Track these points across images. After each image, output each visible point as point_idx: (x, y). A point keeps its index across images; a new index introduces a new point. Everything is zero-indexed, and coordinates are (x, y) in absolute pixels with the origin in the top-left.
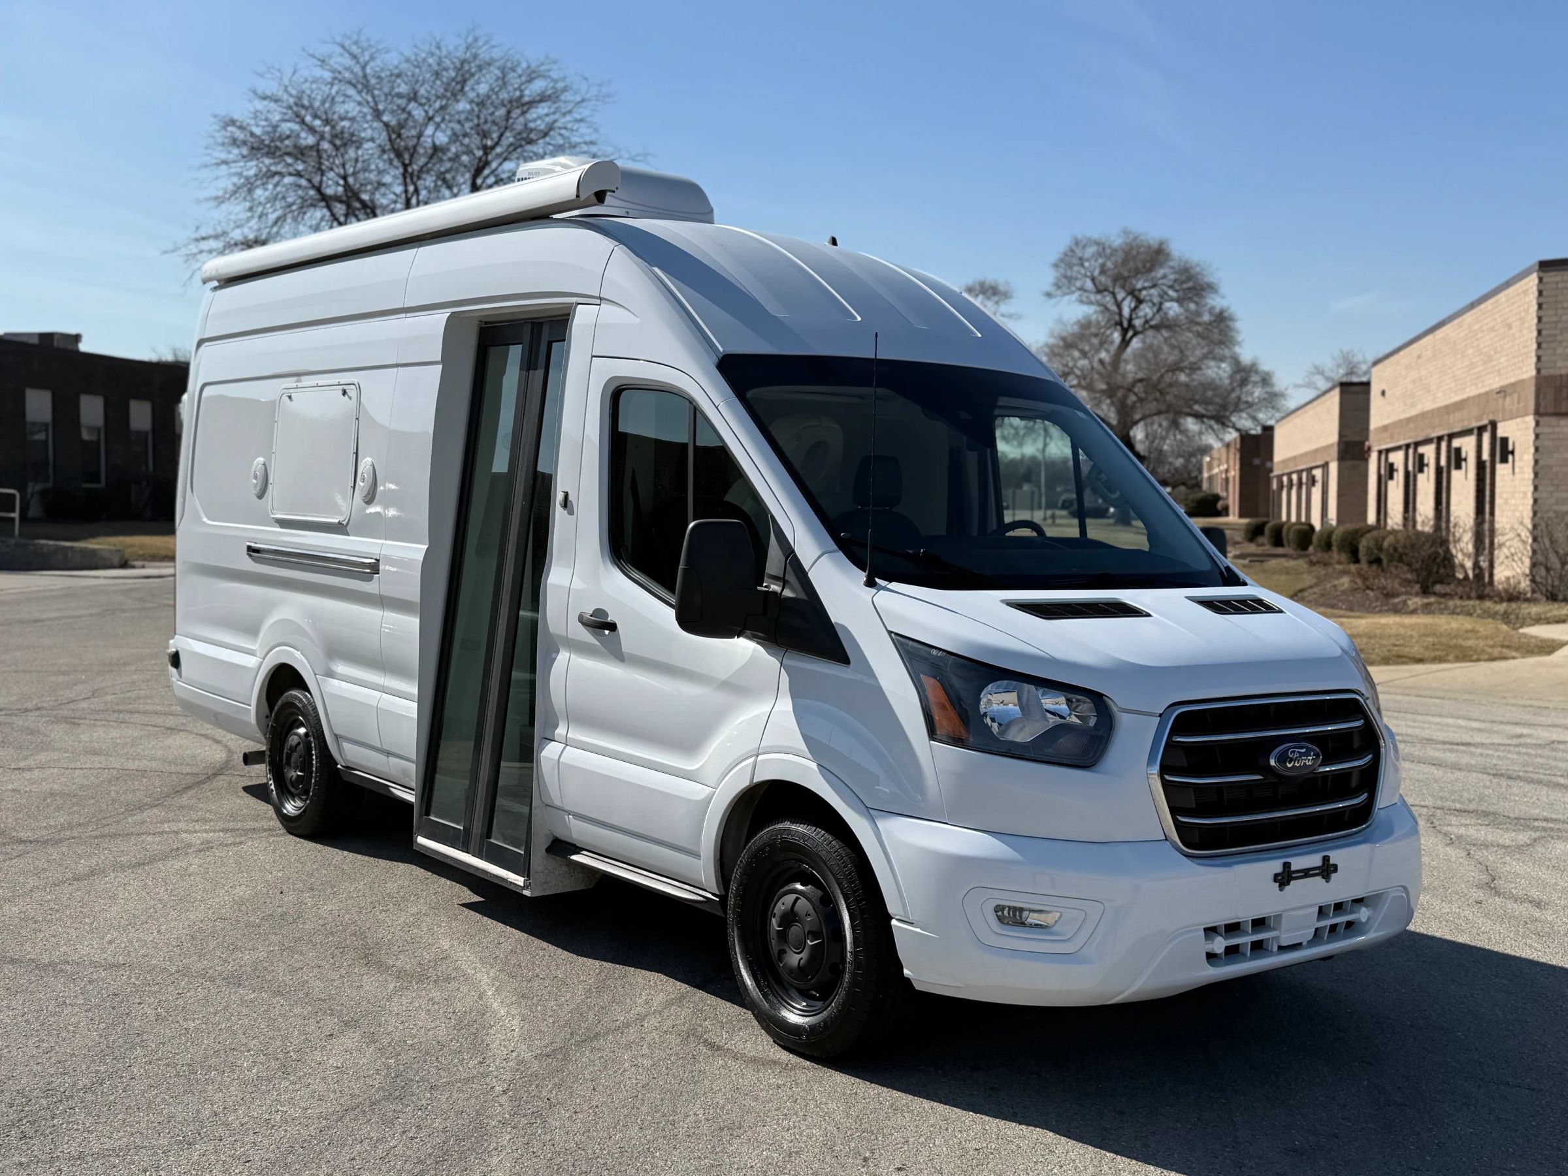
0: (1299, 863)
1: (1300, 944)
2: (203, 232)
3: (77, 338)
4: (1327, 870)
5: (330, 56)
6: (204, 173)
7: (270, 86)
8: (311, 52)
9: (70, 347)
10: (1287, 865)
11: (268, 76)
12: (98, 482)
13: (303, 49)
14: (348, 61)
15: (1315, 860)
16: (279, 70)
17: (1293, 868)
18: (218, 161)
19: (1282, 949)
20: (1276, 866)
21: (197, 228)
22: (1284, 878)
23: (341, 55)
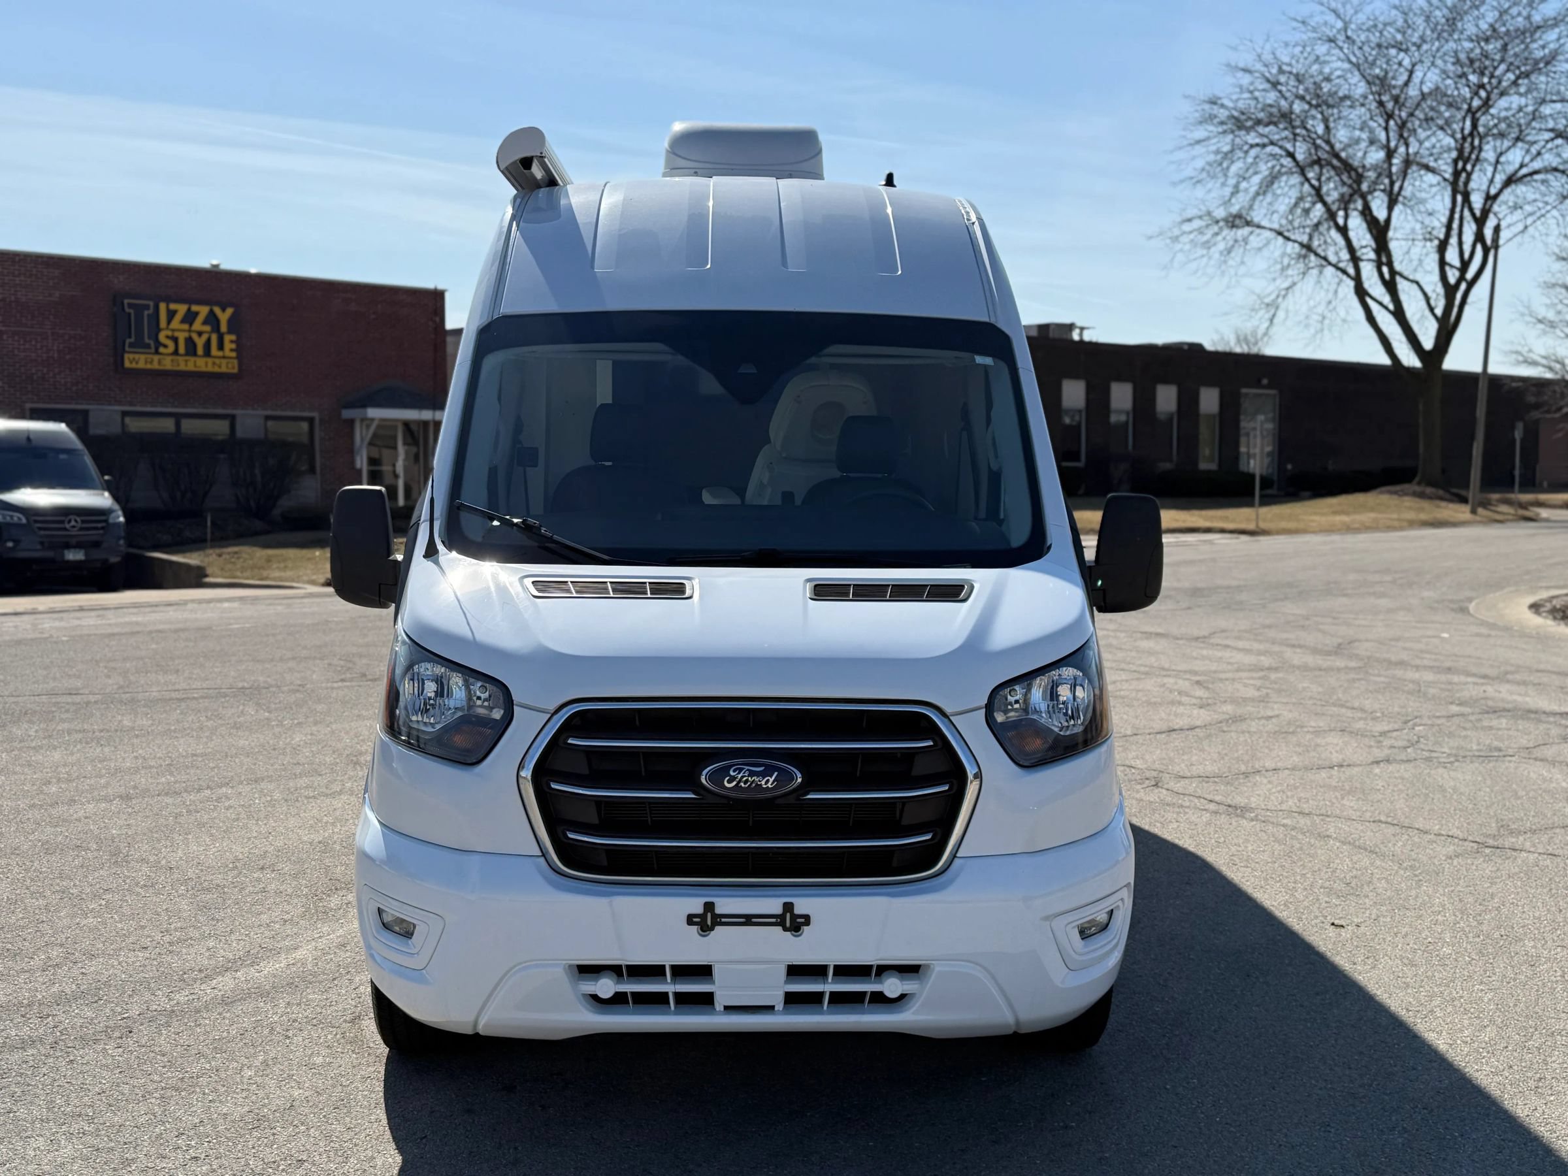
0: (727, 905)
1: (772, 1007)
2: (1190, 213)
3: (1070, 327)
4: (793, 922)
5: (1311, 16)
6: (1181, 155)
7: (1246, 58)
8: (1292, 15)
9: (1065, 336)
10: (709, 907)
11: (1241, 48)
12: (1078, 459)
13: (1284, 14)
14: (1331, 18)
15: (772, 905)
16: (1251, 41)
17: (718, 911)
18: (1192, 142)
19: (729, 1009)
20: (695, 905)
21: (1184, 210)
22: (706, 921)
23: (1322, 13)
